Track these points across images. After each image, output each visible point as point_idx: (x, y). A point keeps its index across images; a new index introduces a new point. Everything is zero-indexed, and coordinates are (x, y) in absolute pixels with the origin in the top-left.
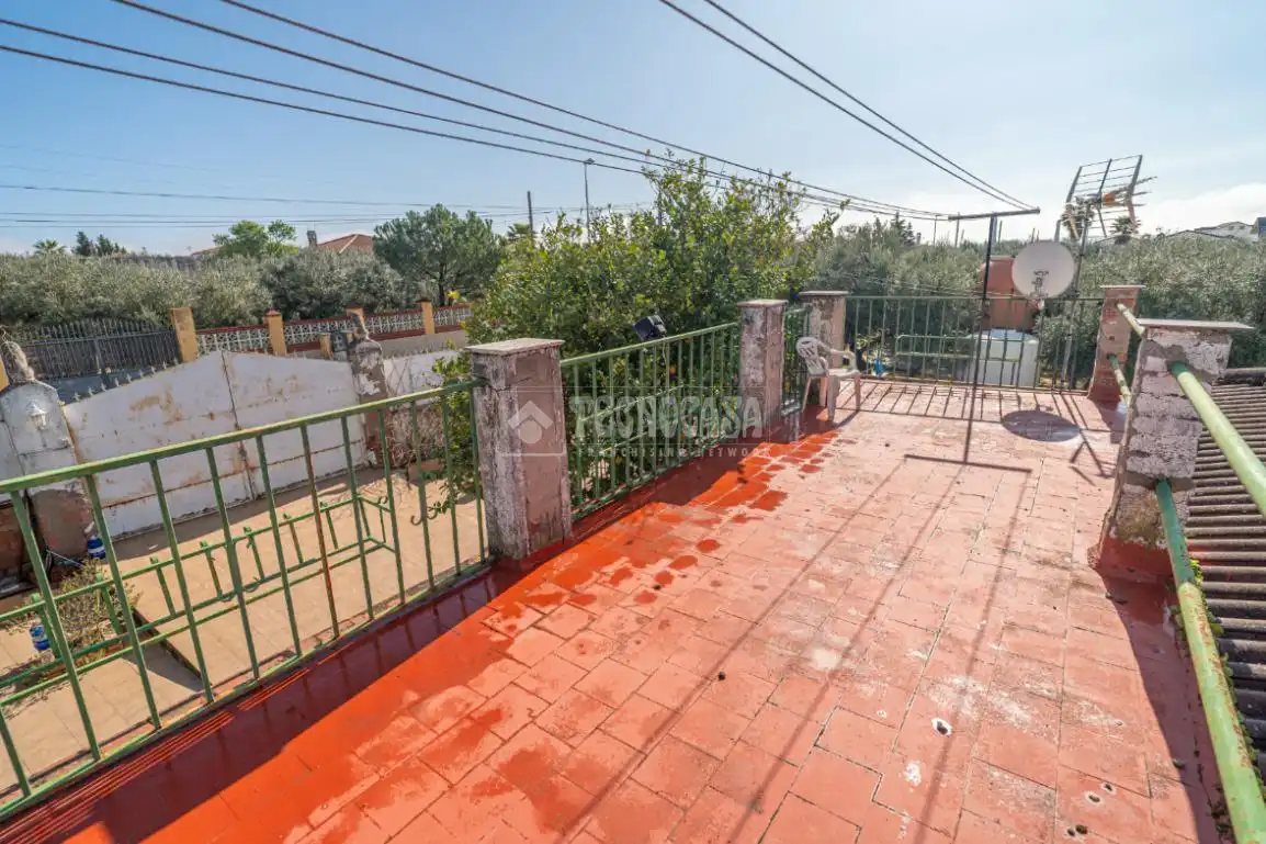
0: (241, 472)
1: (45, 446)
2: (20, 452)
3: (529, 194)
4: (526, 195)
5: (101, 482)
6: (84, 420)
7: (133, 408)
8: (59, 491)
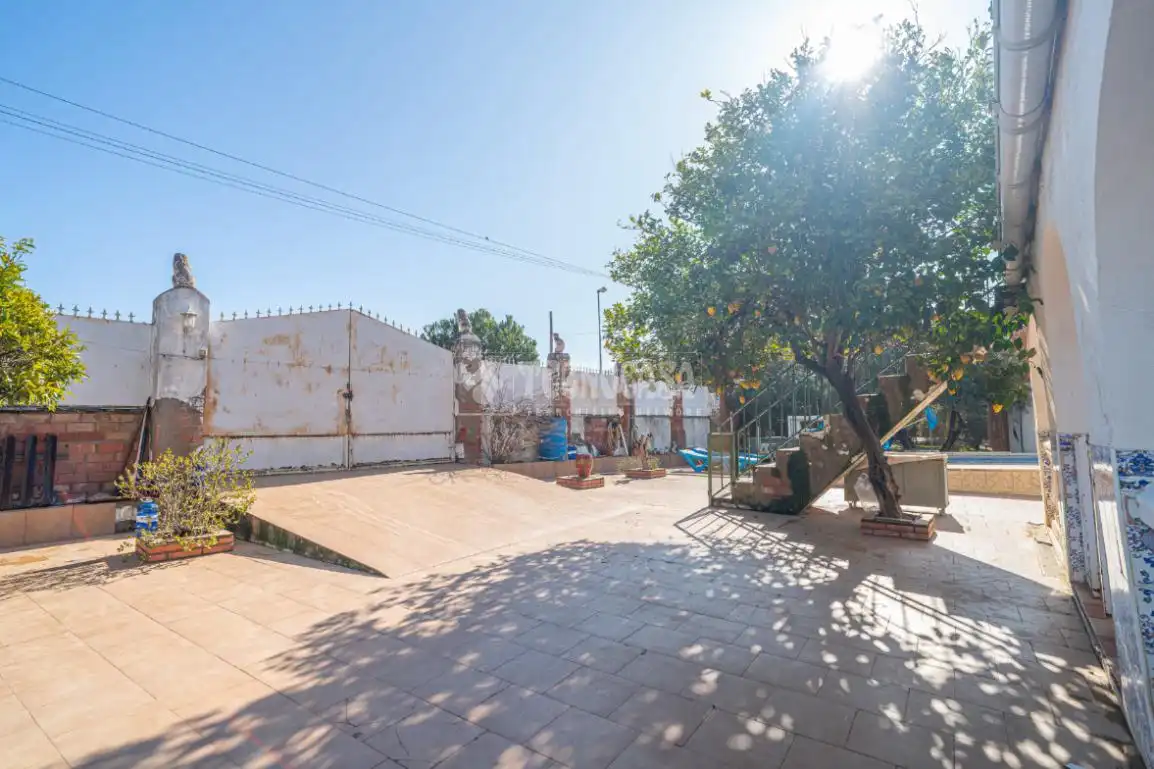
0: (344, 435)
1: (184, 352)
2: (161, 351)
3: (551, 313)
4: (548, 314)
5: (219, 408)
6: (222, 340)
7: (266, 341)
8: (182, 402)
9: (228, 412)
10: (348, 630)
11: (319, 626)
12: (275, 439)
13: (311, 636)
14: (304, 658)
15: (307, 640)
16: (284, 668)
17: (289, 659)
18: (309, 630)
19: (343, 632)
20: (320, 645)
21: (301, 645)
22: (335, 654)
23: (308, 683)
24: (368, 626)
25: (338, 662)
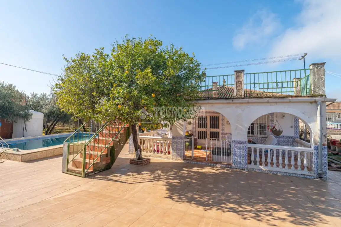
10: (298, 218)
11: (307, 225)
13: (311, 223)
14: (316, 218)
15: (312, 223)
16: (323, 219)
17: (321, 221)
18: (311, 225)
19: (301, 219)
20: (310, 219)
21: (315, 222)
22: (307, 215)
23: (317, 213)
24: (292, 216)
25: (308, 213)
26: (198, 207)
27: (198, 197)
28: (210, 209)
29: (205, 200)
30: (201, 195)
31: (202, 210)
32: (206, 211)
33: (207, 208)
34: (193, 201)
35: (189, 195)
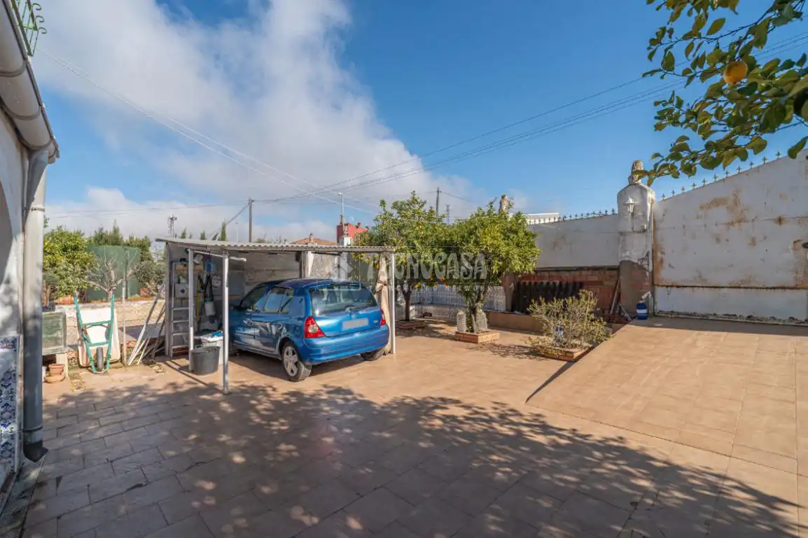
1: (633, 229)
5: (666, 265)
6: (664, 215)
7: (702, 208)
8: (634, 263)
9: (673, 268)
12: (717, 289)
26: (643, 449)
27: (634, 476)
28: (607, 439)
29: (615, 464)
30: (622, 482)
31: (630, 441)
32: (621, 438)
33: (616, 444)
34: (661, 469)
35: (677, 494)
